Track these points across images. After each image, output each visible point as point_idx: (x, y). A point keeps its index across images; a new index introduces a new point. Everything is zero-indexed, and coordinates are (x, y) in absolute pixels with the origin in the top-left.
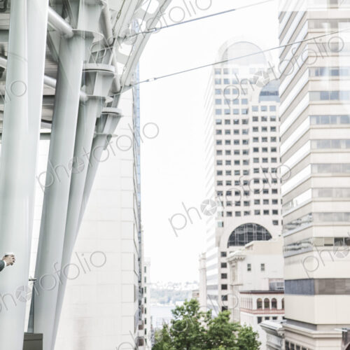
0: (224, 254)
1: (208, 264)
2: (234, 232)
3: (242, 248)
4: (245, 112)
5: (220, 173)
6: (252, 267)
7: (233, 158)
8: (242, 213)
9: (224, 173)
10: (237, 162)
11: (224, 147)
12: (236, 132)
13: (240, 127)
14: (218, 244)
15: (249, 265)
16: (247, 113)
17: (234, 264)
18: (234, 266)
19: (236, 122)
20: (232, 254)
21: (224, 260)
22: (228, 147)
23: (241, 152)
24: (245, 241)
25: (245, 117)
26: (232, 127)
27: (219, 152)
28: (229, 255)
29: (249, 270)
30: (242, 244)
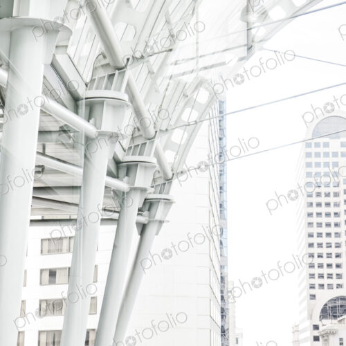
0: (316, 327)
1: (302, 336)
2: (326, 305)
3: (335, 321)
4: (336, 185)
5: (311, 245)
6: (344, 342)
7: (324, 230)
8: (335, 287)
9: (315, 245)
10: (329, 235)
11: (315, 220)
12: (328, 204)
13: (332, 200)
14: (311, 317)
15: (341, 339)
16: (338, 186)
17: (326, 338)
18: (326, 340)
19: (327, 195)
20: (324, 327)
21: (316, 333)
22: (319, 220)
23: (333, 225)
24: (337, 314)
25: (336, 190)
26: (323, 200)
27: (310, 224)
28: (321, 328)
29: (341, 344)
30: (335, 317)
